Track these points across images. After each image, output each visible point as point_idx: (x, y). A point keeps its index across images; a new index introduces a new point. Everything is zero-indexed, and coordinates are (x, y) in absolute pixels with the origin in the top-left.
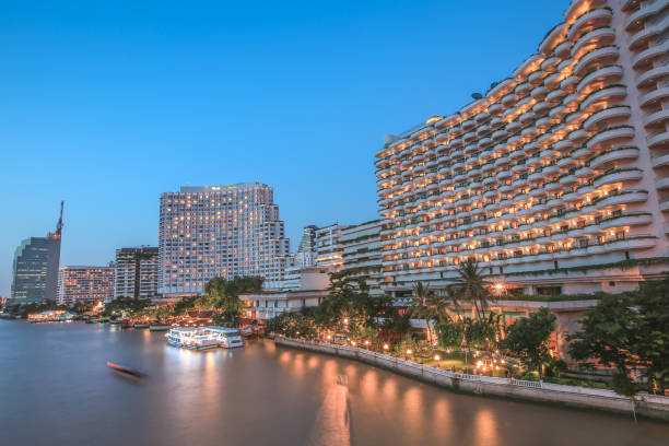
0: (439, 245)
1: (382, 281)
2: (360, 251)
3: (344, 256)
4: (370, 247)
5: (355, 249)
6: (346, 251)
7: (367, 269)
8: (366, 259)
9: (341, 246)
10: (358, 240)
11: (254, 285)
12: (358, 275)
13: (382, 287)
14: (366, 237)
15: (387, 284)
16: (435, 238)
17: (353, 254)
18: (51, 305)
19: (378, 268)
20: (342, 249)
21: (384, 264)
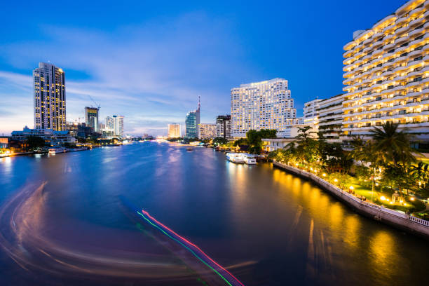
0: (387, 109)
1: (341, 134)
2: (329, 115)
3: (319, 118)
4: (335, 112)
5: (325, 114)
6: (321, 115)
7: (332, 126)
8: (333, 120)
9: (318, 112)
10: (327, 108)
11: (271, 134)
12: (326, 130)
13: (340, 138)
14: (333, 106)
15: (344, 135)
16: (385, 104)
17: (324, 117)
18: (196, 139)
19: (340, 126)
20: (318, 114)
21: (343, 123)
